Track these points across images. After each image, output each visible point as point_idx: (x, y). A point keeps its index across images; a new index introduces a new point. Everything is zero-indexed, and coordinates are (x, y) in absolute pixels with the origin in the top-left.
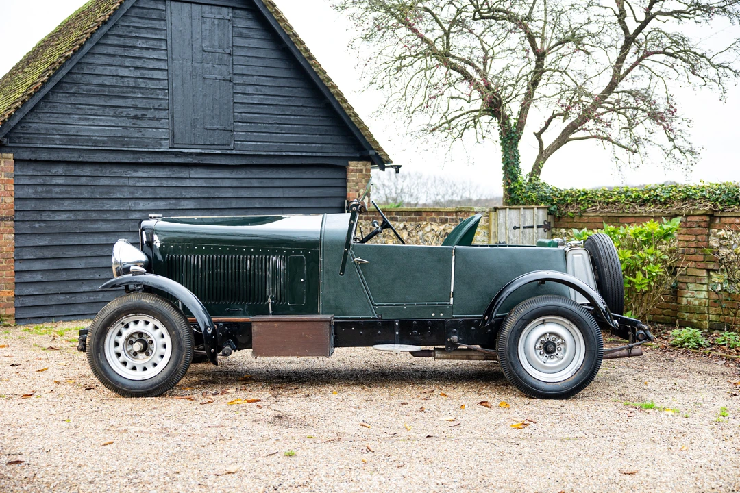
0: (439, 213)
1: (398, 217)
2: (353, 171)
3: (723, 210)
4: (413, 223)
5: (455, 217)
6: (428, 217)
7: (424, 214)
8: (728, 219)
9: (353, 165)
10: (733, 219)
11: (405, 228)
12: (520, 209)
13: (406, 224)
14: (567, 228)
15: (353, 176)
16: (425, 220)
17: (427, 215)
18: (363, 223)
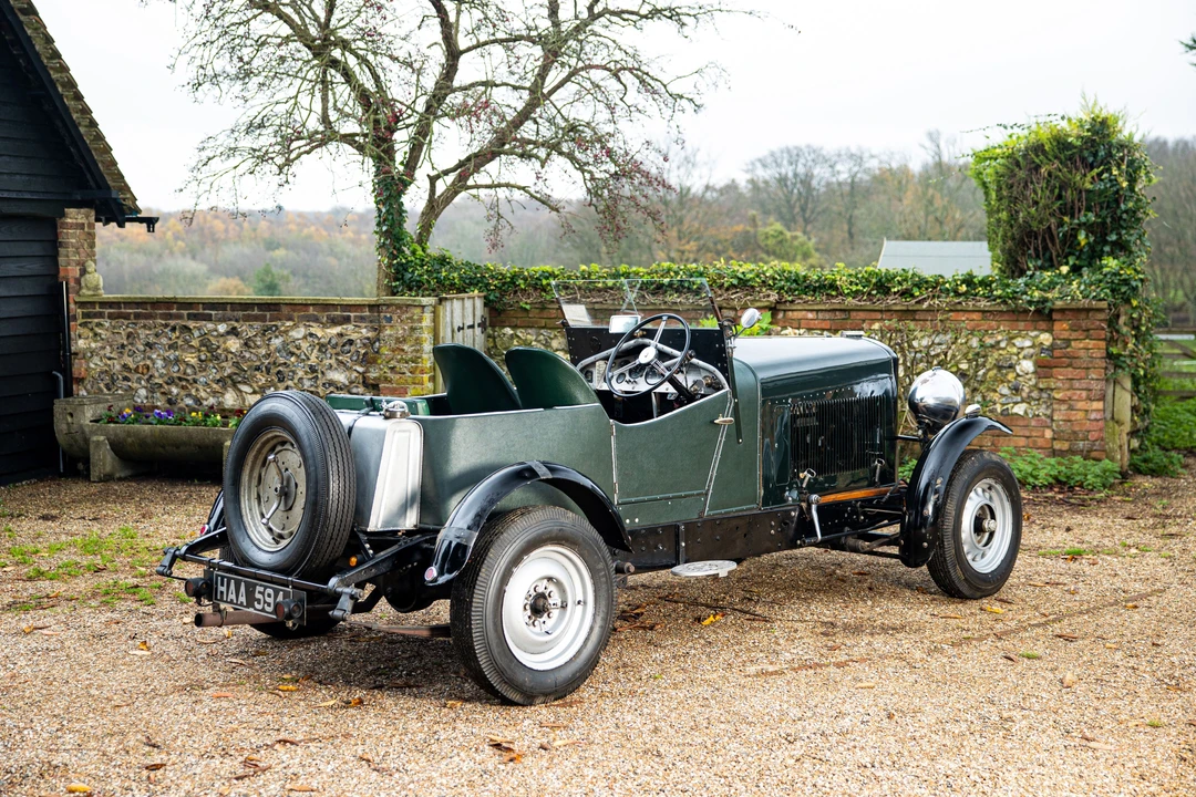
0: (326, 306)
1: (213, 313)
2: (72, 226)
3: (792, 302)
4: (257, 325)
5: (368, 313)
6: (295, 314)
7: (285, 310)
8: (795, 313)
9: (75, 216)
10: (804, 313)
11: (233, 332)
12: (463, 299)
13: (236, 324)
14: (514, 327)
15: (74, 235)
16: (290, 319)
17: (294, 311)
18: (107, 325)
